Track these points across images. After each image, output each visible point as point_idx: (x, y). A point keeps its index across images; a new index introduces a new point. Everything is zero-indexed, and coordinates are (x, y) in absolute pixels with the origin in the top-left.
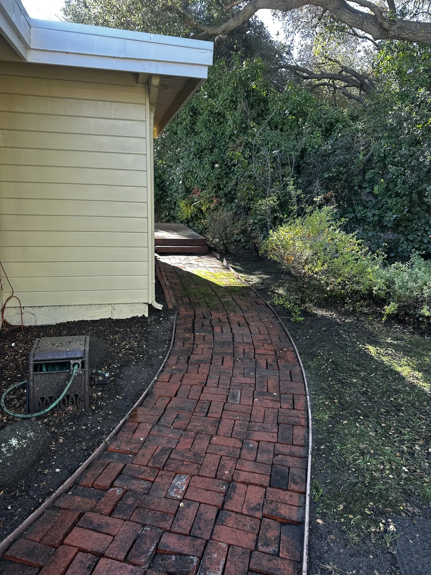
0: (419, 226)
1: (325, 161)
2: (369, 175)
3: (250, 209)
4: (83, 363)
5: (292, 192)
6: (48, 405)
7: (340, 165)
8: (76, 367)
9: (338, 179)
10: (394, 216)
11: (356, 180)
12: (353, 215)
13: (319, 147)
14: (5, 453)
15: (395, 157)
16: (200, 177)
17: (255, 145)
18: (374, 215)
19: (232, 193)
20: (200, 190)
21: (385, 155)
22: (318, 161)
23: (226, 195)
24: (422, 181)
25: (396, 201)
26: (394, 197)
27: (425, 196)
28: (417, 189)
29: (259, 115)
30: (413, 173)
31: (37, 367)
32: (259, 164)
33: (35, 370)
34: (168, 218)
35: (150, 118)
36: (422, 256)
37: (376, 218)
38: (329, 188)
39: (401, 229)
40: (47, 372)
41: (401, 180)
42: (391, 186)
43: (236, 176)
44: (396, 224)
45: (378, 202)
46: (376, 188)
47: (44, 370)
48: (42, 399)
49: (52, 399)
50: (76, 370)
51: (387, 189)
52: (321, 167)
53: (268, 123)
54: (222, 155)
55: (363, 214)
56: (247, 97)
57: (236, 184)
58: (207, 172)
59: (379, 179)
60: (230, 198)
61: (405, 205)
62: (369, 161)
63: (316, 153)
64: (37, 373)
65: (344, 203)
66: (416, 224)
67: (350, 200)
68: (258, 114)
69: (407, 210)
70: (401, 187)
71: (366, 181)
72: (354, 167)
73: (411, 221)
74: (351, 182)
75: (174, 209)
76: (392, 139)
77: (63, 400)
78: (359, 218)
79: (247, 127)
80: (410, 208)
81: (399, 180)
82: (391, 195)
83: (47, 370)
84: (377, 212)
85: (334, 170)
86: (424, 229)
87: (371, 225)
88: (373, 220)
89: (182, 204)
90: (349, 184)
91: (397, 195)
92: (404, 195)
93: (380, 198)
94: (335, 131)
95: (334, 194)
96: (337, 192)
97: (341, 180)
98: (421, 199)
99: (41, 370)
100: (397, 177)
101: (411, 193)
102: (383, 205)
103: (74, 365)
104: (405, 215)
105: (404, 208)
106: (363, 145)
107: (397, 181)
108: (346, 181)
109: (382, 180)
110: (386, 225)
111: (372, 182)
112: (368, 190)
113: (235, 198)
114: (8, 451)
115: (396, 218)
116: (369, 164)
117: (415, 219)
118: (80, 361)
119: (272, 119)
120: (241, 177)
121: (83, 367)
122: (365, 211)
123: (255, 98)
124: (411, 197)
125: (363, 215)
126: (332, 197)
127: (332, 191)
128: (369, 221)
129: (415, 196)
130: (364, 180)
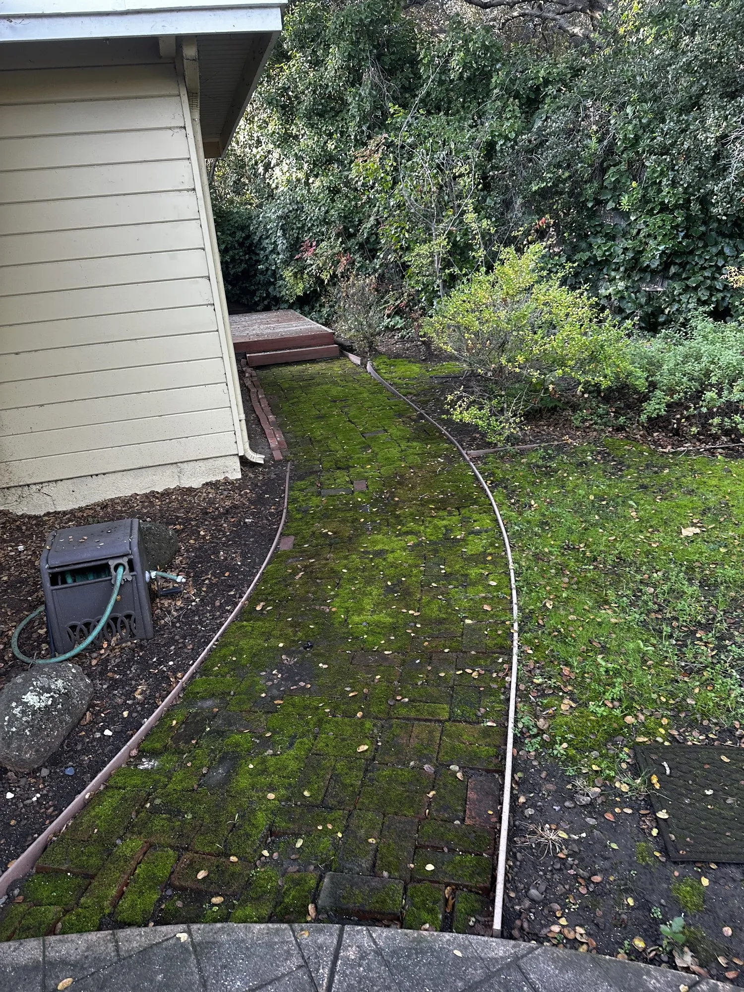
0: (706, 260)
1: (530, 160)
2: (610, 177)
3: (406, 266)
4: (130, 562)
5: (473, 224)
6: (84, 636)
7: (559, 166)
8: (120, 570)
9: (557, 193)
10: (661, 248)
11: (590, 190)
12: (588, 254)
13: (517, 136)
14: (19, 715)
15: (655, 138)
16: (311, 219)
17: (403, 147)
18: (626, 250)
19: (372, 240)
20: (314, 244)
21: (636, 135)
22: (518, 164)
23: (361, 246)
24: (706, 177)
25: (662, 220)
26: (658, 213)
27: (713, 205)
28: (699, 192)
29: (405, 89)
30: (689, 163)
31: (57, 578)
32: (412, 180)
33: (54, 582)
34: (266, 302)
35: (193, 120)
36: (711, 314)
37: (630, 255)
38: (542, 211)
39: (673, 270)
40: (75, 584)
41: (668, 180)
42: (651, 193)
43: (376, 209)
44: (665, 262)
45: (629, 224)
46: (625, 200)
47: (69, 580)
48: (73, 628)
49: (90, 628)
50: (120, 575)
51: (645, 200)
52: (525, 174)
53: (422, 101)
54: (346, 173)
55: (606, 251)
56: (379, 57)
57: (378, 223)
58: (323, 209)
59: (629, 183)
60: (370, 249)
61: (678, 226)
62: (610, 151)
63: (513, 147)
64: (56, 587)
65: (570, 234)
66: (700, 256)
67: (580, 227)
68: (403, 87)
69: (682, 234)
70: (669, 193)
71: (606, 188)
72: (582, 167)
73: (691, 252)
74: (580, 194)
75: (274, 284)
76: (647, 103)
77: (108, 625)
78: (599, 259)
79: (385, 114)
80: (687, 229)
81: (665, 180)
82: (653, 209)
83: (74, 581)
84: (629, 244)
85: (549, 175)
86: (716, 265)
87: (622, 269)
88: (624, 259)
89: (288, 274)
90: (576, 198)
91: (664, 208)
92: (677, 206)
93: (632, 218)
94: (543, 102)
95: (552, 221)
96: (555, 215)
97: (561, 193)
98: (708, 210)
99: (64, 582)
100: (662, 173)
101: (688, 201)
102: (639, 231)
103: (116, 568)
104: (680, 243)
105: (678, 231)
106: (596, 123)
107: (660, 182)
108: (571, 194)
109: (634, 184)
110: (648, 266)
111: (617, 189)
112: (611, 205)
113: (376, 250)
114: (23, 712)
115: (663, 252)
116: (610, 157)
117: (698, 248)
118: (124, 561)
119: (428, 94)
120: (385, 208)
121: (132, 569)
122: (609, 244)
123: (393, 57)
124: (688, 209)
125: (607, 253)
126: (549, 227)
127: (547, 216)
128: (618, 263)
129: (695, 207)
130: (602, 187)
